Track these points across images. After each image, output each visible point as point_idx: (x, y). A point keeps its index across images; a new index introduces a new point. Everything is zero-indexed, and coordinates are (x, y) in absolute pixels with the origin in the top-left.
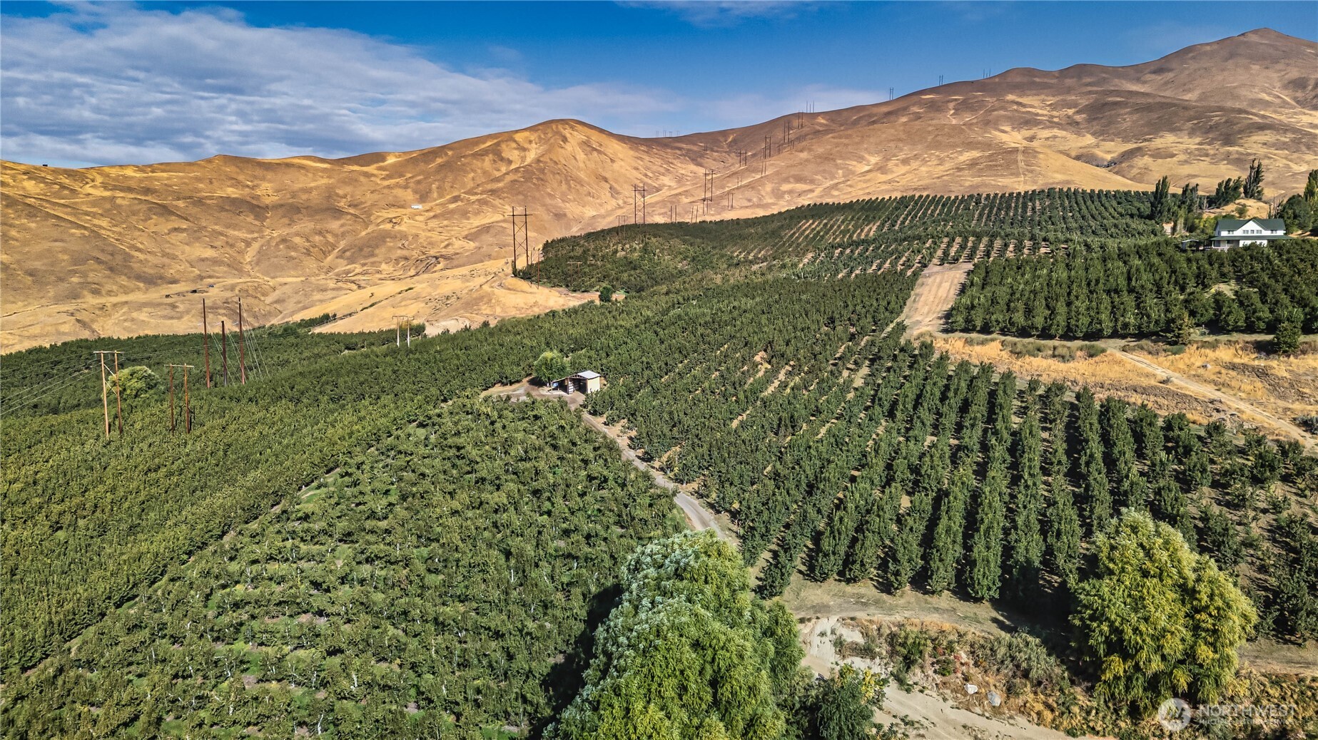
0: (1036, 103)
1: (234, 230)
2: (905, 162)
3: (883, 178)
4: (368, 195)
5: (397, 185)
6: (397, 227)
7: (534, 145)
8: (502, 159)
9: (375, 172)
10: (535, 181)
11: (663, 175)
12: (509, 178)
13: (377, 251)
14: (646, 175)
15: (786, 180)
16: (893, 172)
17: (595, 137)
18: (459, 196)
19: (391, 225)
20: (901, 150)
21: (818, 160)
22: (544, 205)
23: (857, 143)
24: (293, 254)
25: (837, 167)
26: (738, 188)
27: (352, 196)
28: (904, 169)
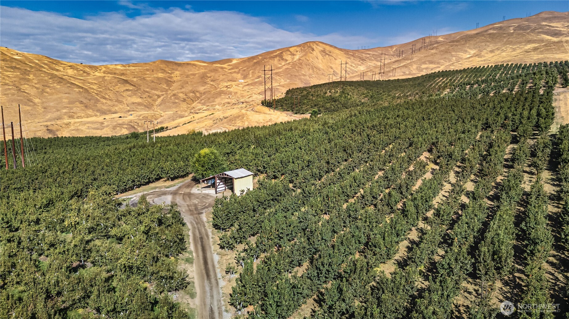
0: (559, 26)
1: (155, 91)
2: (492, 51)
3: (480, 59)
4: (221, 76)
5: (235, 72)
6: (229, 89)
7: (298, 53)
8: (283, 59)
9: (226, 67)
10: (297, 68)
11: (360, 65)
12: (285, 67)
13: (216, 100)
14: (351, 66)
15: (424, 63)
16: (485, 57)
17: (328, 48)
18: (261, 76)
19: (226, 88)
20: (488, 46)
21: (442, 53)
22: (300, 79)
23: (463, 44)
24: (176, 101)
25: (452, 56)
26: (398, 67)
27: (214, 77)
28: (491, 55)
